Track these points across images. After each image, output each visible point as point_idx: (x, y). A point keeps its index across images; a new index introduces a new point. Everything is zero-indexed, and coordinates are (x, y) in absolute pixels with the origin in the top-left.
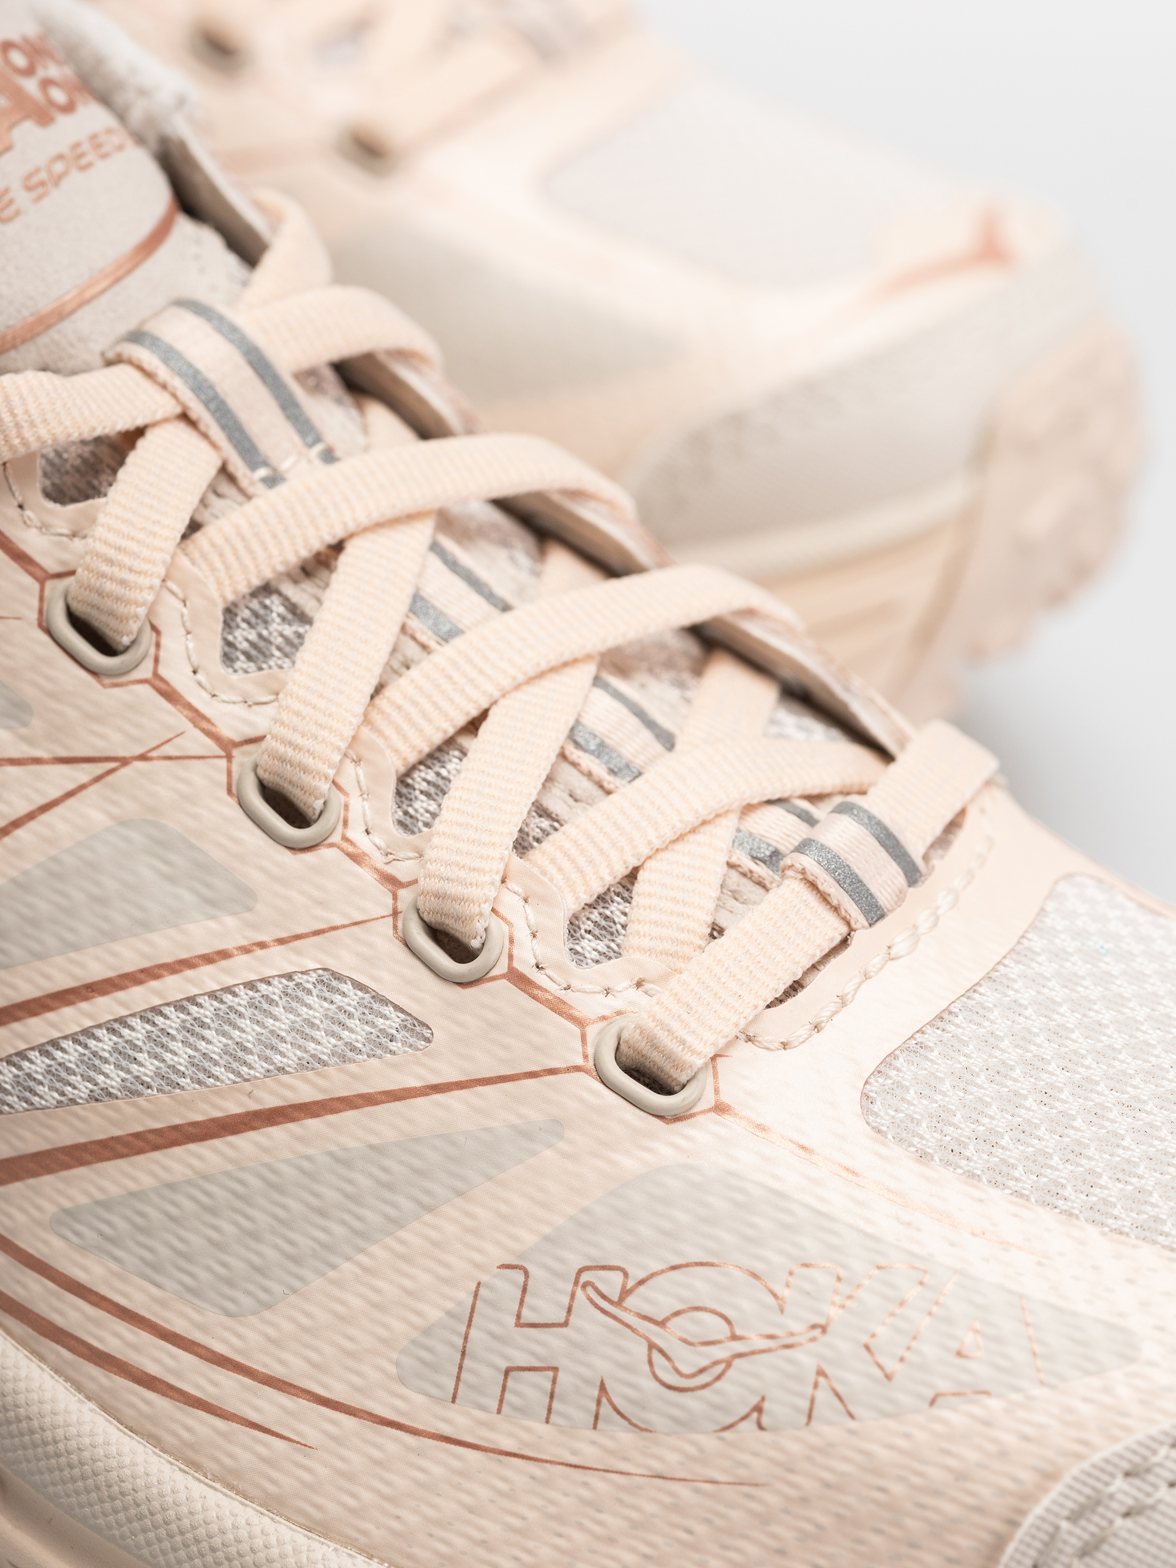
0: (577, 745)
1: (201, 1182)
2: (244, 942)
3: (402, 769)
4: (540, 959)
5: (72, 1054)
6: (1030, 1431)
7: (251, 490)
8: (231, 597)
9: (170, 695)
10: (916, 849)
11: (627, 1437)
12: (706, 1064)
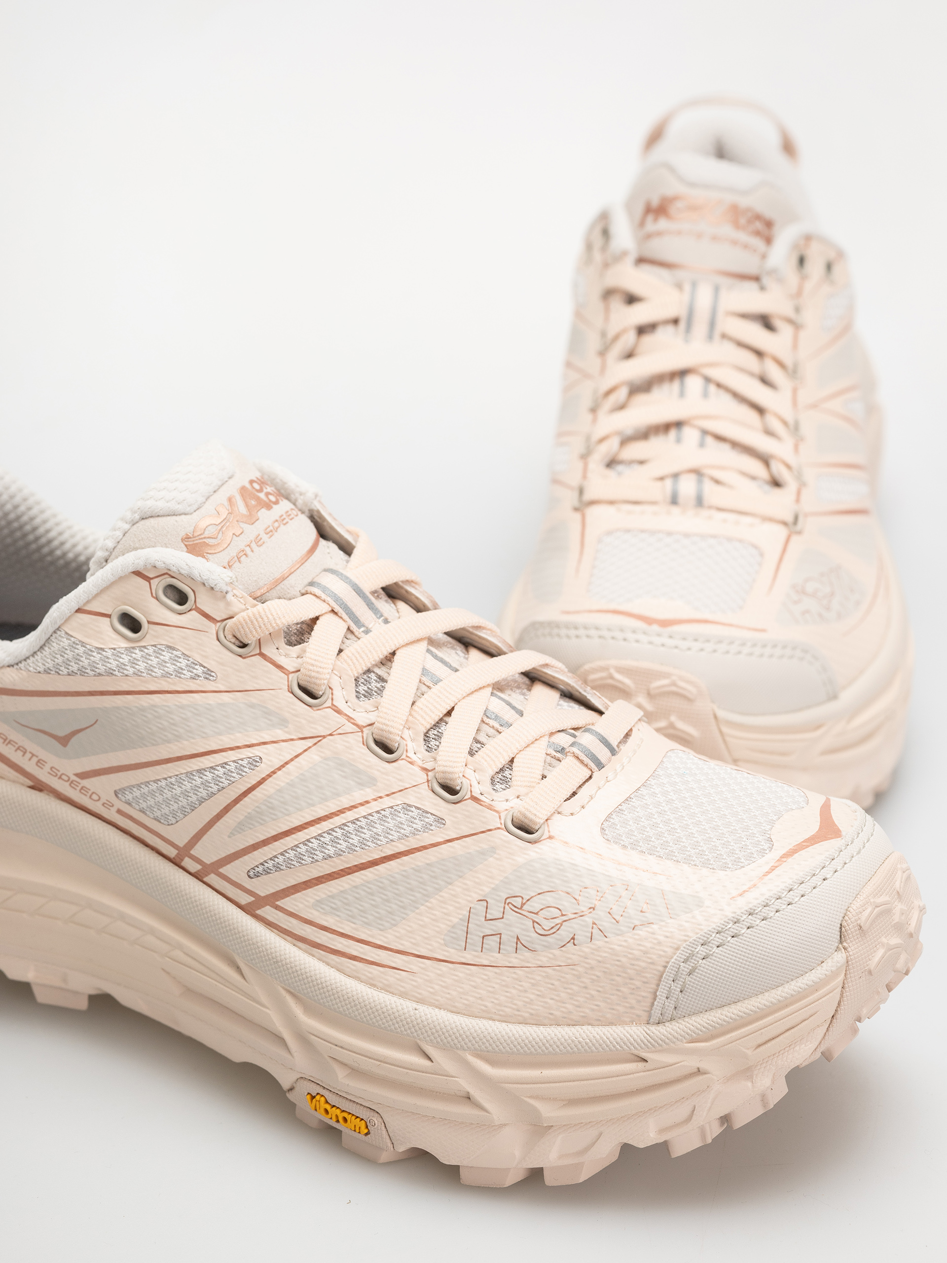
0: (488, 717)
1: (366, 884)
2: (374, 797)
3: (425, 731)
4: (482, 791)
5: (315, 844)
6: (668, 934)
7: (359, 636)
8: (356, 675)
9: (339, 712)
10: (614, 743)
11: (528, 954)
12: (544, 823)
